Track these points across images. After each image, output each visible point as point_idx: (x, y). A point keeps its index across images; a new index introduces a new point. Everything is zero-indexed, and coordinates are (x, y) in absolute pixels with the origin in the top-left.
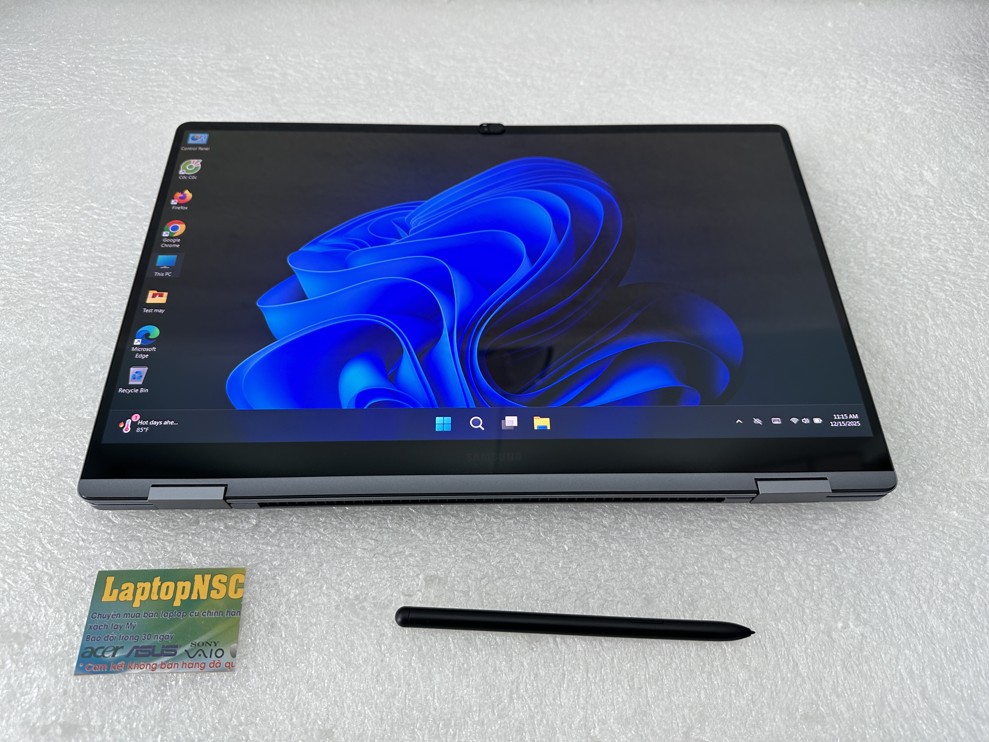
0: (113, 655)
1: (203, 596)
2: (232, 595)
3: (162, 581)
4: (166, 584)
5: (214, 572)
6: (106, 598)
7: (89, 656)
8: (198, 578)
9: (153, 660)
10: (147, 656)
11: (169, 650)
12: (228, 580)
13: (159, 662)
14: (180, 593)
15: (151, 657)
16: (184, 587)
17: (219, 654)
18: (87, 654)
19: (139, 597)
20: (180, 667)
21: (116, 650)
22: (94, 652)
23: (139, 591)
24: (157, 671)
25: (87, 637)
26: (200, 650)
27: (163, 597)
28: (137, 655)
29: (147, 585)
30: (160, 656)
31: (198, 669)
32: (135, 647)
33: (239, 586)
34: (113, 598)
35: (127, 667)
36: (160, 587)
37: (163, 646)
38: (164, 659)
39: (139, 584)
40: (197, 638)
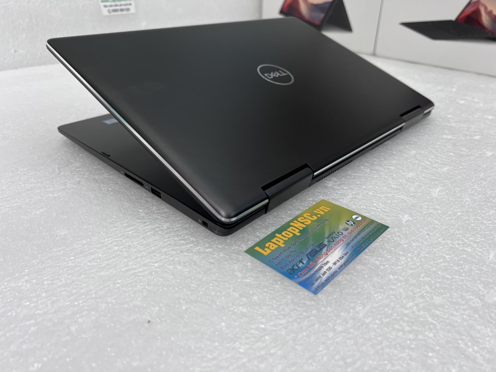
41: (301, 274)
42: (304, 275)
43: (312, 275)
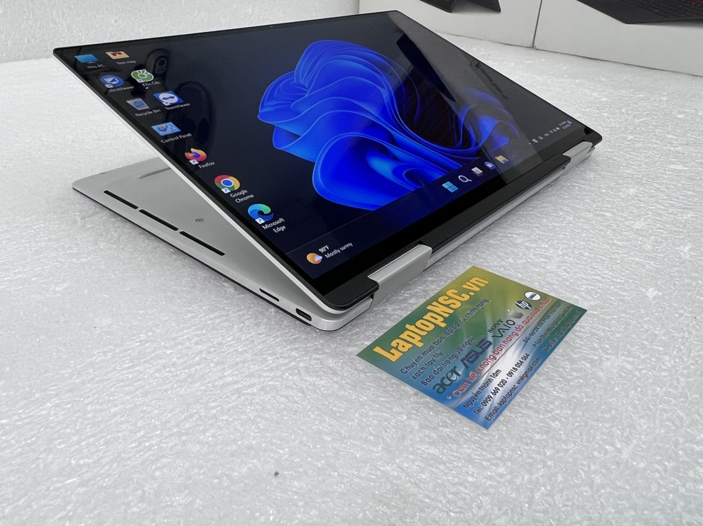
41: (457, 393)
42: (464, 394)
43: (476, 395)
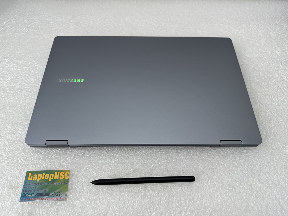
0: (31, 196)
1: (57, 178)
2: (66, 178)
3: (45, 174)
4: (46, 175)
5: (60, 171)
6: (29, 179)
7: (24, 196)
8: (56, 173)
9: (43, 197)
10: (41, 196)
11: (47, 194)
12: (65, 173)
13: (44, 198)
14: (51, 177)
15: (42, 196)
16: (52, 176)
17: (62, 195)
18: (23, 196)
19: (38, 179)
20: (51, 199)
21: (32, 194)
22: (25, 195)
23: (39, 177)
24: (44, 200)
25: (23, 191)
26: (56, 194)
27: (46, 178)
28: (38, 196)
29: (41, 175)
30: (44, 196)
31: (56, 200)
32: (37, 193)
33: (68, 175)
34: (31, 179)
35: (35, 199)
36: (45, 176)
37: (46, 193)
38: (46, 197)
39: (39, 175)
40: (55, 191)
